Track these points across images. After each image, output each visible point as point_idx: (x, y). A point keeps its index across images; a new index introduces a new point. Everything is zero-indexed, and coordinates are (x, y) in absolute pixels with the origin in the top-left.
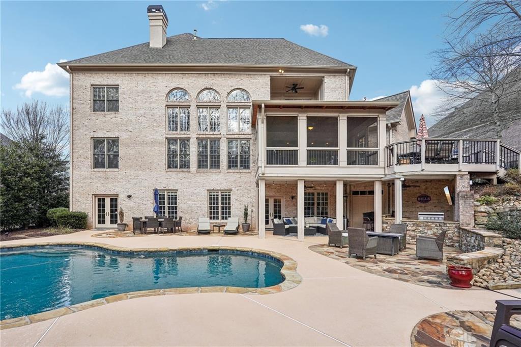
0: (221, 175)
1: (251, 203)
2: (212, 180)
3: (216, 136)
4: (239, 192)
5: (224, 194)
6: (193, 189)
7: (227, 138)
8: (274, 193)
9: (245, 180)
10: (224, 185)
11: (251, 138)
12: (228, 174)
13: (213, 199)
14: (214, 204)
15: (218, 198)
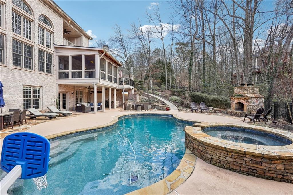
0: (34, 75)
1: (54, 96)
2: (28, 78)
3: (30, 43)
4: (47, 88)
5: (35, 89)
6: (10, 83)
7: (39, 48)
8: (64, 91)
9: (51, 81)
10: (37, 83)
11: (53, 54)
12: (39, 75)
13: (26, 93)
14: (27, 97)
15: (30, 92)
